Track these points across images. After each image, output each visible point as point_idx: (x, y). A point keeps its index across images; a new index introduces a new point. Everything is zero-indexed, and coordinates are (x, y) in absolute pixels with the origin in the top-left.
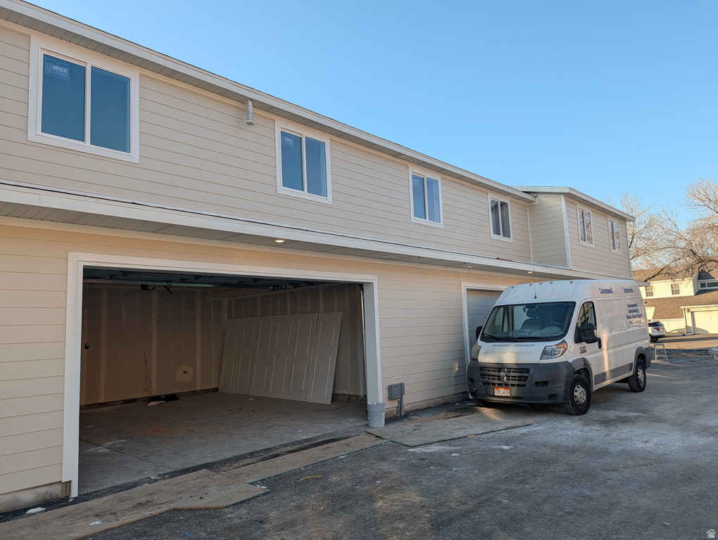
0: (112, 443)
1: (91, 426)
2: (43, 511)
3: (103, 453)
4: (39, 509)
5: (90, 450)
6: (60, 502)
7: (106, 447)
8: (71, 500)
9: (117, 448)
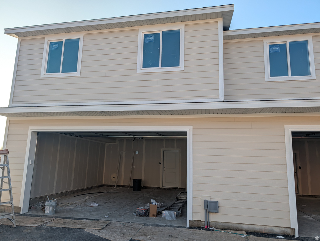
0: (316, 216)
1: (305, 205)
2: (284, 239)
3: (311, 220)
4: (282, 237)
5: (304, 217)
6: (291, 237)
7: (312, 217)
8: (295, 238)
9: (318, 219)
